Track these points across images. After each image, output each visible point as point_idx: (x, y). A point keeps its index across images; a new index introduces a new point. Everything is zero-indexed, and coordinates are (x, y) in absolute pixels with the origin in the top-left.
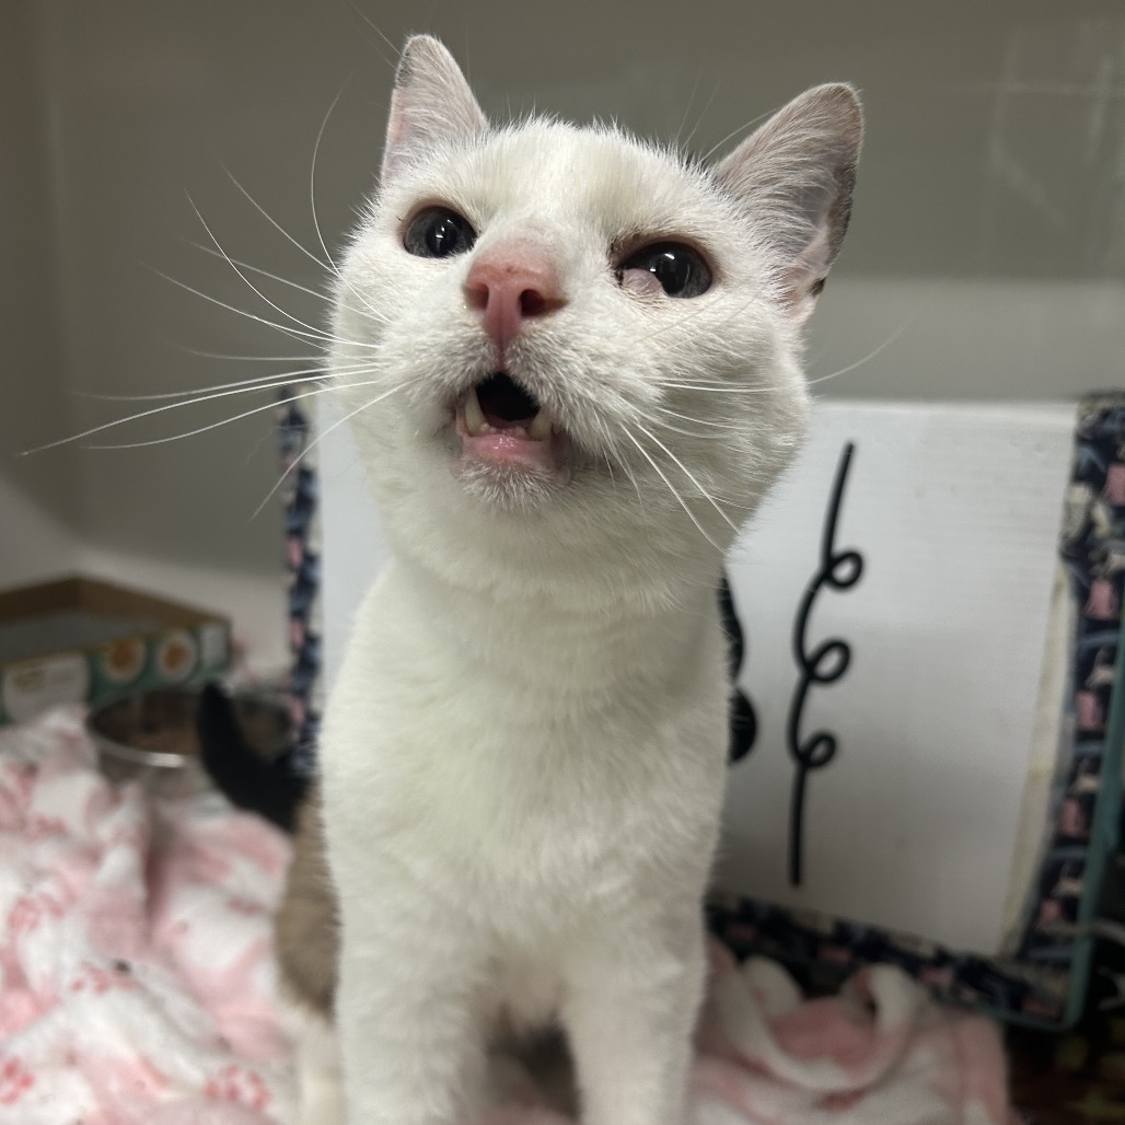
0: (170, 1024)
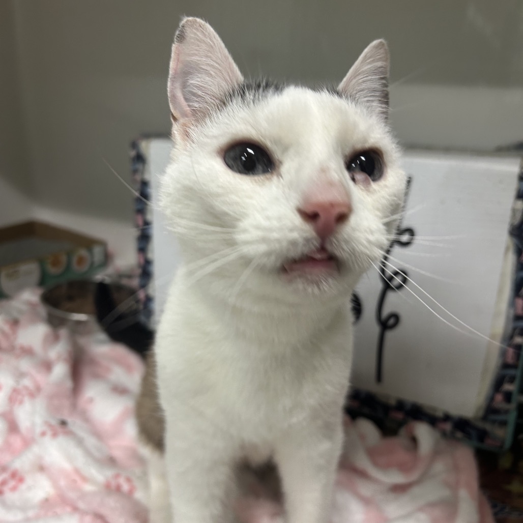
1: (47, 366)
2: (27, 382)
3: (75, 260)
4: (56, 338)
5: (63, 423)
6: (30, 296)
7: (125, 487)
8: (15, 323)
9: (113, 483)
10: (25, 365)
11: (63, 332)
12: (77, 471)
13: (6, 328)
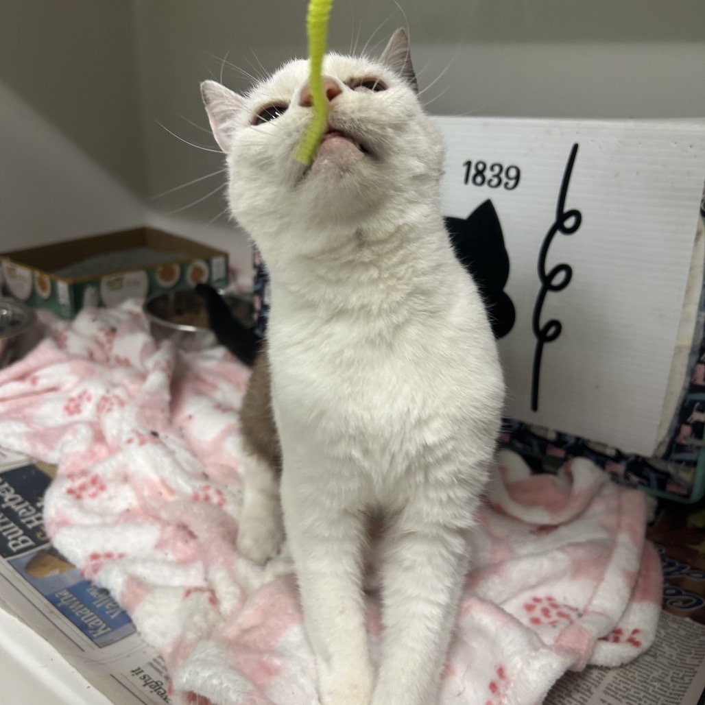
0: (177, 463)
1: (143, 376)
2: (118, 392)
3: (190, 271)
4: (157, 347)
5: (155, 434)
6: (133, 306)
7: (215, 499)
8: (113, 331)
9: (202, 495)
10: (119, 375)
11: (166, 344)
12: (163, 482)
13: (102, 336)
